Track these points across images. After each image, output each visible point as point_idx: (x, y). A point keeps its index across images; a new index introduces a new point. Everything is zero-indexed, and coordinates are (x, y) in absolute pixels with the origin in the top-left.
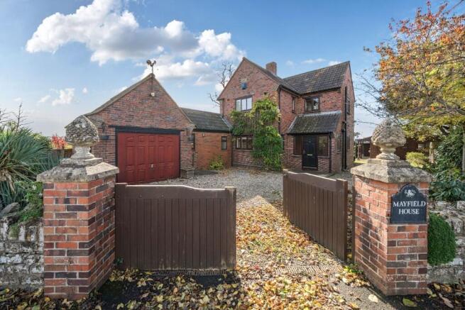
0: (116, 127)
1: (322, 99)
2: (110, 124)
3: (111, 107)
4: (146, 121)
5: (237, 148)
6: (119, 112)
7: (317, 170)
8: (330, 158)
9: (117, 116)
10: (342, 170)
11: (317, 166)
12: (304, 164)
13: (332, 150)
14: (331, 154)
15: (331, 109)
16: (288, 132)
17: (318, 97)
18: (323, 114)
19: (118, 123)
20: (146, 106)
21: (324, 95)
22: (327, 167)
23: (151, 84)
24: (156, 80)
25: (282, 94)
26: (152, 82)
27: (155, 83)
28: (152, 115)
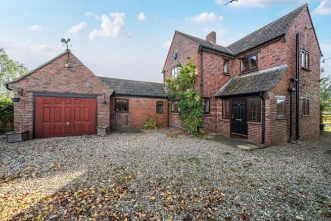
0: (34, 92)
1: (260, 55)
2: (28, 89)
3: (28, 77)
4: (62, 87)
5: (172, 112)
6: (37, 81)
7: (247, 138)
8: (263, 125)
9: (34, 84)
10: (289, 141)
11: (247, 134)
12: (232, 129)
13: (266, 115)
14: (264, 119)
15: (272, 65)
16: (216, 95)
17: (255, 54)
18: (261, 72)
19: (36, 89)
20: (62, 75)
21: (263, 50)
22: (259, 136)
23: (67, 58)
24: (72, 55)
25: (205, 55)
26: (69, 56)
27: (71, 57)
28: (68, 82)
